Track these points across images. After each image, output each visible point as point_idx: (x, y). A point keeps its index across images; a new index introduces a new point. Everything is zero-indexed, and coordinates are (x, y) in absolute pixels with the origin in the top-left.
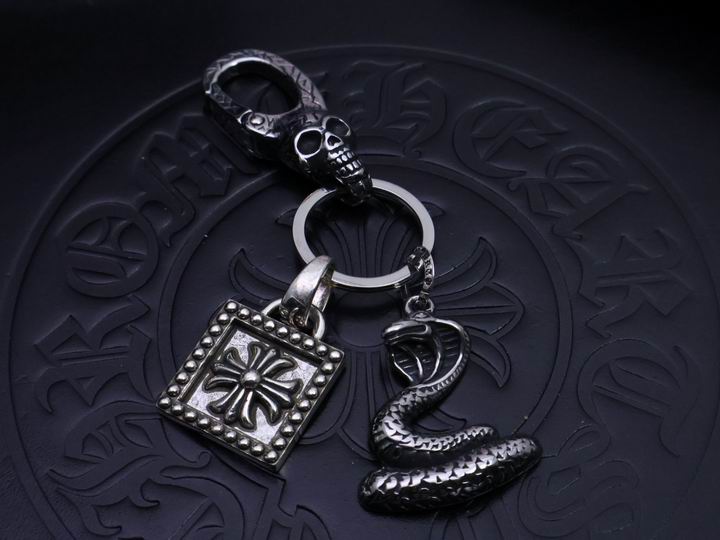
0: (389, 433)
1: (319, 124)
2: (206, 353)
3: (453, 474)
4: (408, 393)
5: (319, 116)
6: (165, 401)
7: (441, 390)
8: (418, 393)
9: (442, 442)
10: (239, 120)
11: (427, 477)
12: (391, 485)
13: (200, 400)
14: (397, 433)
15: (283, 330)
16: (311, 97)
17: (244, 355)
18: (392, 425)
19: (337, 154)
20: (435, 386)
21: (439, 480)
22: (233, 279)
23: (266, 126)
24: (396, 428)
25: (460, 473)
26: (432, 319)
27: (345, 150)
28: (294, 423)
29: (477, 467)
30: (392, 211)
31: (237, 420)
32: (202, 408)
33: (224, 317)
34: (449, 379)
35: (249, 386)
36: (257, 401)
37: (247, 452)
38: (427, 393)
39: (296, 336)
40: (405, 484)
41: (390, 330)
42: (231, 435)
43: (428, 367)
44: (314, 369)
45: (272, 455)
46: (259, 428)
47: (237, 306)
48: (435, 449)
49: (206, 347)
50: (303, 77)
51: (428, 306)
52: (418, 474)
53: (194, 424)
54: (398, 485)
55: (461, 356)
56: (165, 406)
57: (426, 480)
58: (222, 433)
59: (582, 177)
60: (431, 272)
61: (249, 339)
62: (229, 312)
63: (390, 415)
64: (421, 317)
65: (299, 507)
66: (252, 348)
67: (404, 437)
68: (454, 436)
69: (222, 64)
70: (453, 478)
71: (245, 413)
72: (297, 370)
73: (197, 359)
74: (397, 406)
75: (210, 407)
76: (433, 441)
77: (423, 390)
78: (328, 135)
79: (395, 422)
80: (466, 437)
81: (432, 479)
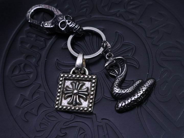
0: (117, 92)
1: (63, 19)
2: (61, 90)
3: (138, 96)
4: (117, 79)
5: (62, 17)
6: (56, 107)
7: (124, 75)
8: (119, 78)
9: (131, 88)
10: (41, 26)
11: (132, 99)
13: (65, 103)
14: (119, 91)
15: (78, 76)
16: (57, 12)
17: (70, 86)
18: (117, 89)
19: (72, 25)
20: (122, 75)
21: (135, 98)
22: (58, 68)
23: (49, 24)
24: (118, 90)
25: (139, 95)
26: (114, 58)
27: (73, 23)
28: (92, 99)
29: (143, 91)
30: (90, 34)
32: (66, 104)
33: (61, 79)
34: (125, 72)
35: (76, 94)
36: (80, 97)
37: (83, 111)
38: (121, 77)
39: (82, 76)
40: (127, 103)
41: (106, 65)
42: (77, 108)
44: (90, 83)
45: (90, 109)
46: (83, 103)
47: (63, 74)
48: (130, 91)
49: (60, 88)
50: (53, 8)
51: (112, 55)
52: (129, 99)
53: (67, 109)
54: (125, 104)
55: (125, 65)
56: (57, 108)
57: (132, 100)
58: (75, 109)
59: (134, 6)
60: (109, 46)
61: (70, 82)
62: (62, 77)
63: (115, 87)
64: (111, 59)
65: (102, 119)
66: (71, 84)
67: (121, 91)
68: (133, 86)
69: (29, 12)
70: (138, 97)
71: (78, 101)
72: (86, 85)
73: (59, 92)
74: (116, 84)
75: (68, 103)
76: (129, 89)
77: (120, 77)
78: (67, 21)
79: (117, 88)
80: (136, 85)
81: (133, 99)
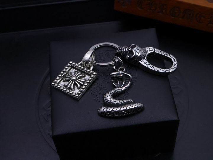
0: (107, 98)
3: (120, 109)
9: (120, 102)
11: (114, 109)
12: (105, 110)
14: (109, 98)
15: (83, 68)
17: (73, 74)
18: (108, 96)
20: (122, 89)
21: (116, 110)
25: (122, 109)
26: (124, 73)
29: (127, 108)
31: (70, 88)
34: (125, 88)
35: (73, 80)
36: (75, 84)
39: (86, 69)
40: (108, 110)
41: (112, 74)
42: (68, 91)
43: (121, 85)
44: (89, 77)
45: (77, 96)
46: (75, 90)
47: (72, 62)
48: (117, 103)
51: (124, 70)
52: (112, 108)
54: (107, 110)
56: (53, 85)
58: (66, 91)
61: (75, 70)
62: (70, 64)
63: (108, 94)
64: (121, 72)
66: (75, 72)
67: (111, 99)
68: (123, 101)
70: (120, 110)
71: (72, 87)
72: (86, 77)
73: (61, 74)
74: (111, 92)
75: (64, 85)
76: (117, 101)
77: (118, 89)
79: (109, 95)
80: (126, 101)
81: (115, 110)
